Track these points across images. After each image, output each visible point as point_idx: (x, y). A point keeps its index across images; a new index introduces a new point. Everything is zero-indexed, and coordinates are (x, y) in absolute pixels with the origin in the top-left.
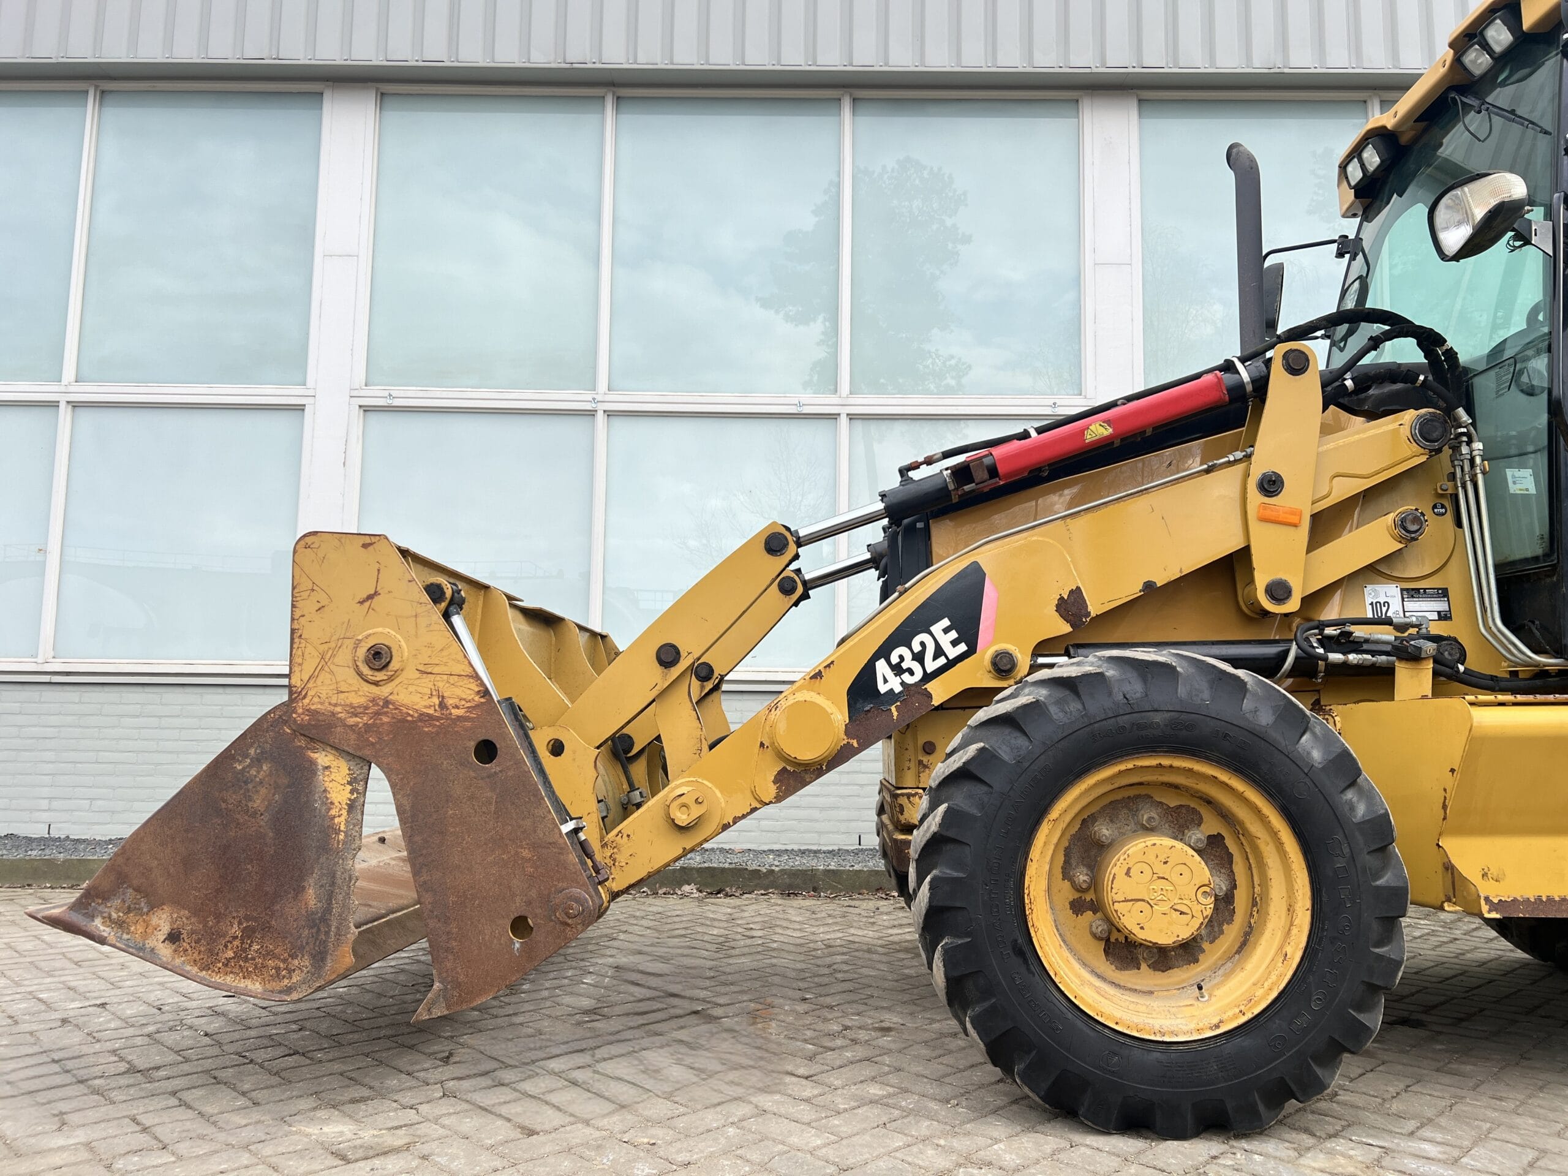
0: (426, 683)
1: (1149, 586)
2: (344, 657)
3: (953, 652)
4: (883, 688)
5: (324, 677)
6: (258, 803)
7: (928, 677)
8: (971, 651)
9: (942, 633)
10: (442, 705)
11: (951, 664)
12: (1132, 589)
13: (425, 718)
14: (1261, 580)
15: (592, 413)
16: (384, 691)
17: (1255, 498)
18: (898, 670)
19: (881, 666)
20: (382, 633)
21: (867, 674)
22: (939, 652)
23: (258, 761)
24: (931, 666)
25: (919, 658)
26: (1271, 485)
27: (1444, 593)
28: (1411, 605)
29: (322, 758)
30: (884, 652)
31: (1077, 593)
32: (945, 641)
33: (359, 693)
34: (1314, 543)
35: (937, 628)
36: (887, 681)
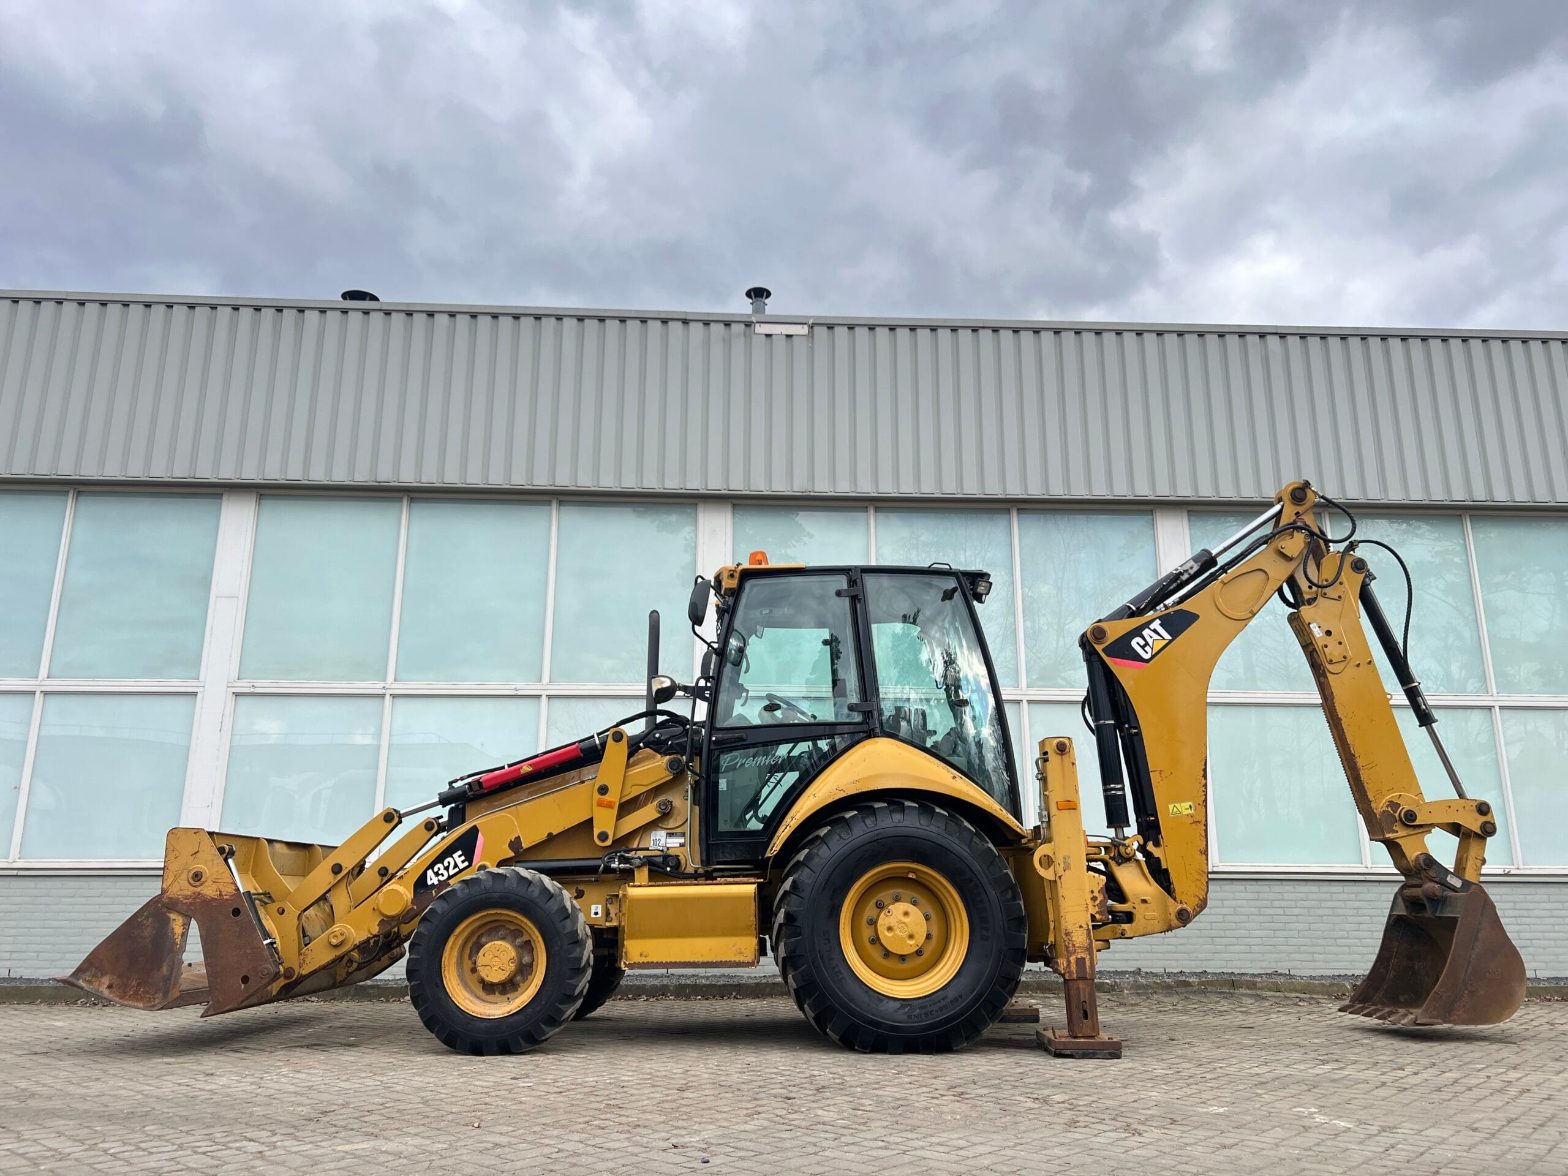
0: (215, 886)
1: (550, 835)
2: (184, 876)
3: (462, 866)
4: (429, 883)
5: (176, 884)
6: (146, 934)
7: (450, 877)
8: (470, 865)
9: (458, 857)
10: (221, 895)
11: (461, 871)
12: (543, 837)
13: (213, 899)
14: (596, 832)
15: (383, 696)
16: (198, 889)
17: (597, 796)
18: (437, 874)
19: (430, 873)
20: (200, 866)
21: (424, 875)
22: (456, 866)
23: (147, 918)
24: (452, 872)
25: (447, 869)
26: (603, 790)
27: (684, 835)
28: (669, 840)
29: (172, 916)
30: (431, 866)
31: (518, 838)
32: (459, 861)
33: (189, 890)
34: (620, 817)
35: (456, 855)
36: (432, 879)
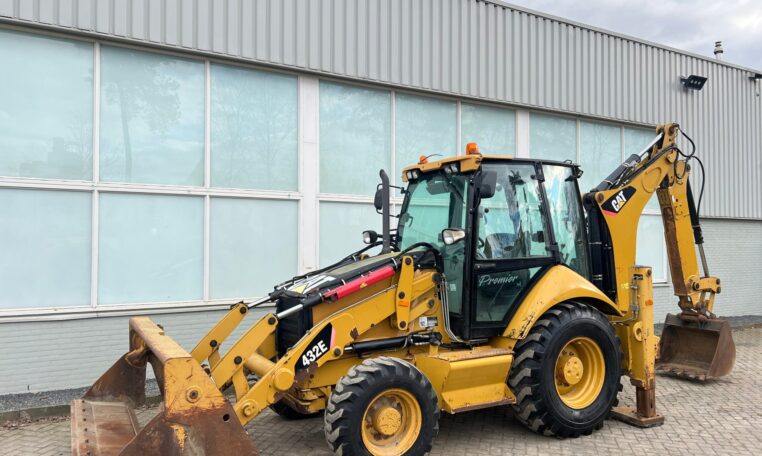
0: (208, 401)
1: (373, 325)
2: (182, 396)
3: (323, 351)
4: (304, 364)
5: (177, 403)
6: (155, 444)
7: (317, 359)
8: (328, 349)
9: (321, 345)
10: (213, 406)
12: (368, 327)
13: (208, 411)
14: (399, 322)
16: (196, 404)
17: (398, 299)
18: (309, 358)
19: (304, 357)
20: (193, 387)
21: (301, 359)
22: (320, 351)
23: (154, 431)
24: (318, 355)
25: (314, 353)
26: (402, 296)
27: (436, 318)
28: (430, 322)
29: (175, 427)
30: (305, 353)
31: (355, 329)
32: (321, 347)
33: (188, 406)
34: (411, 308)
35: (319, 344)
36: (306, 361)
